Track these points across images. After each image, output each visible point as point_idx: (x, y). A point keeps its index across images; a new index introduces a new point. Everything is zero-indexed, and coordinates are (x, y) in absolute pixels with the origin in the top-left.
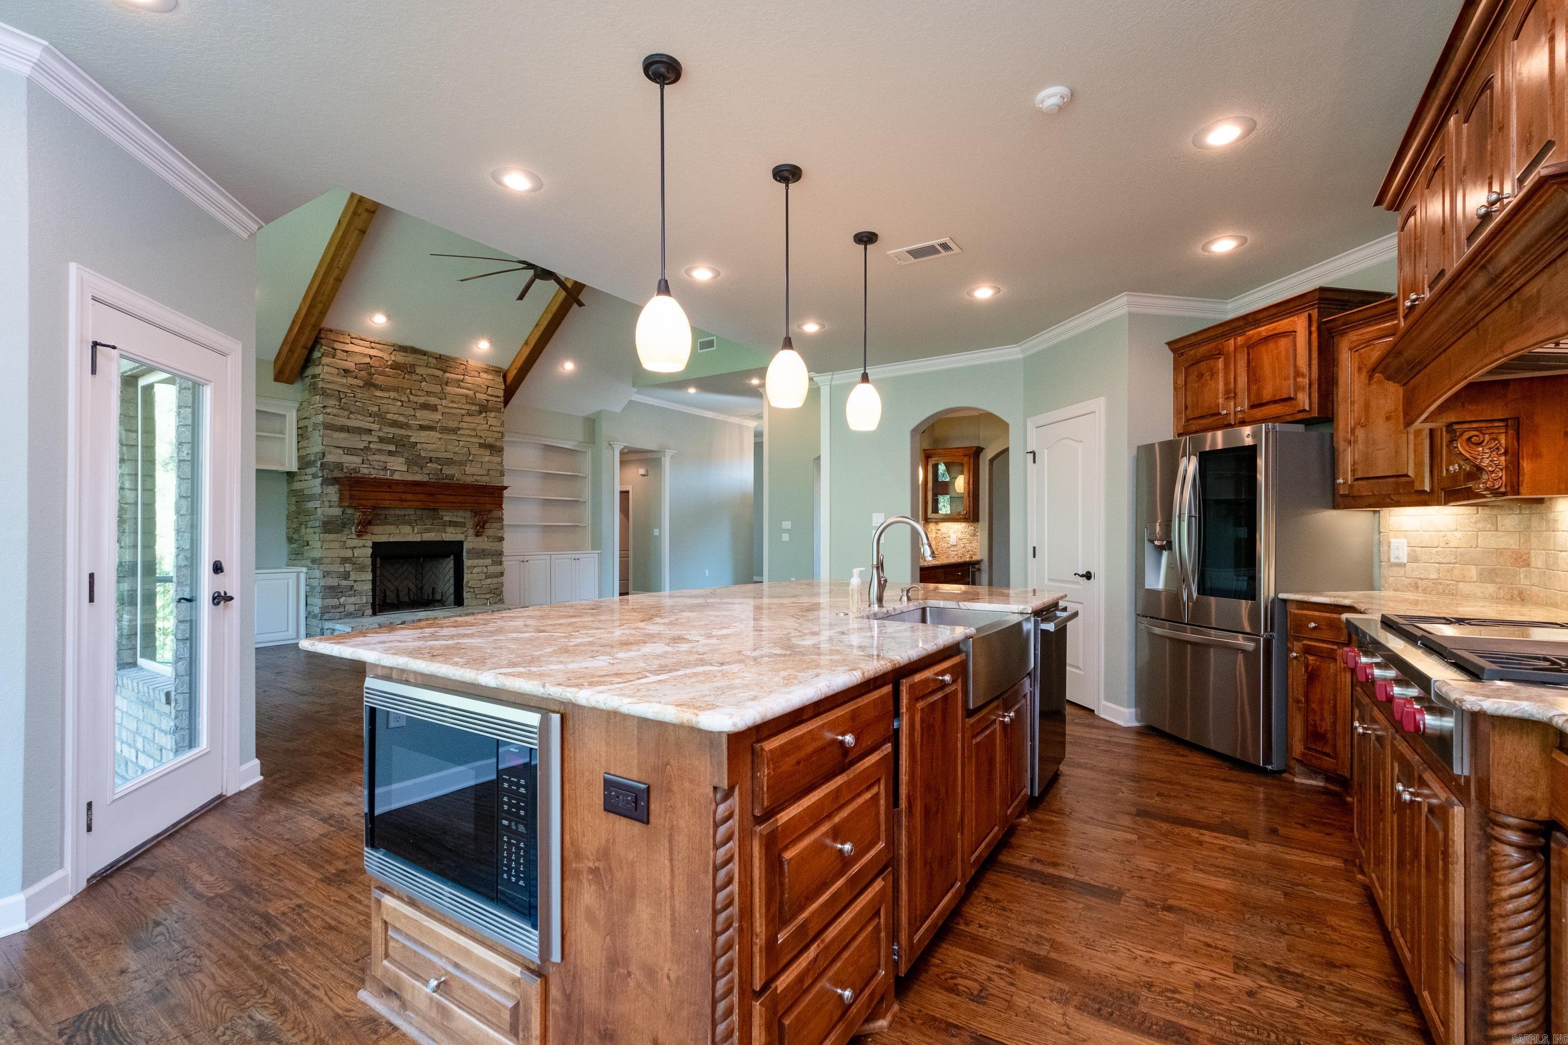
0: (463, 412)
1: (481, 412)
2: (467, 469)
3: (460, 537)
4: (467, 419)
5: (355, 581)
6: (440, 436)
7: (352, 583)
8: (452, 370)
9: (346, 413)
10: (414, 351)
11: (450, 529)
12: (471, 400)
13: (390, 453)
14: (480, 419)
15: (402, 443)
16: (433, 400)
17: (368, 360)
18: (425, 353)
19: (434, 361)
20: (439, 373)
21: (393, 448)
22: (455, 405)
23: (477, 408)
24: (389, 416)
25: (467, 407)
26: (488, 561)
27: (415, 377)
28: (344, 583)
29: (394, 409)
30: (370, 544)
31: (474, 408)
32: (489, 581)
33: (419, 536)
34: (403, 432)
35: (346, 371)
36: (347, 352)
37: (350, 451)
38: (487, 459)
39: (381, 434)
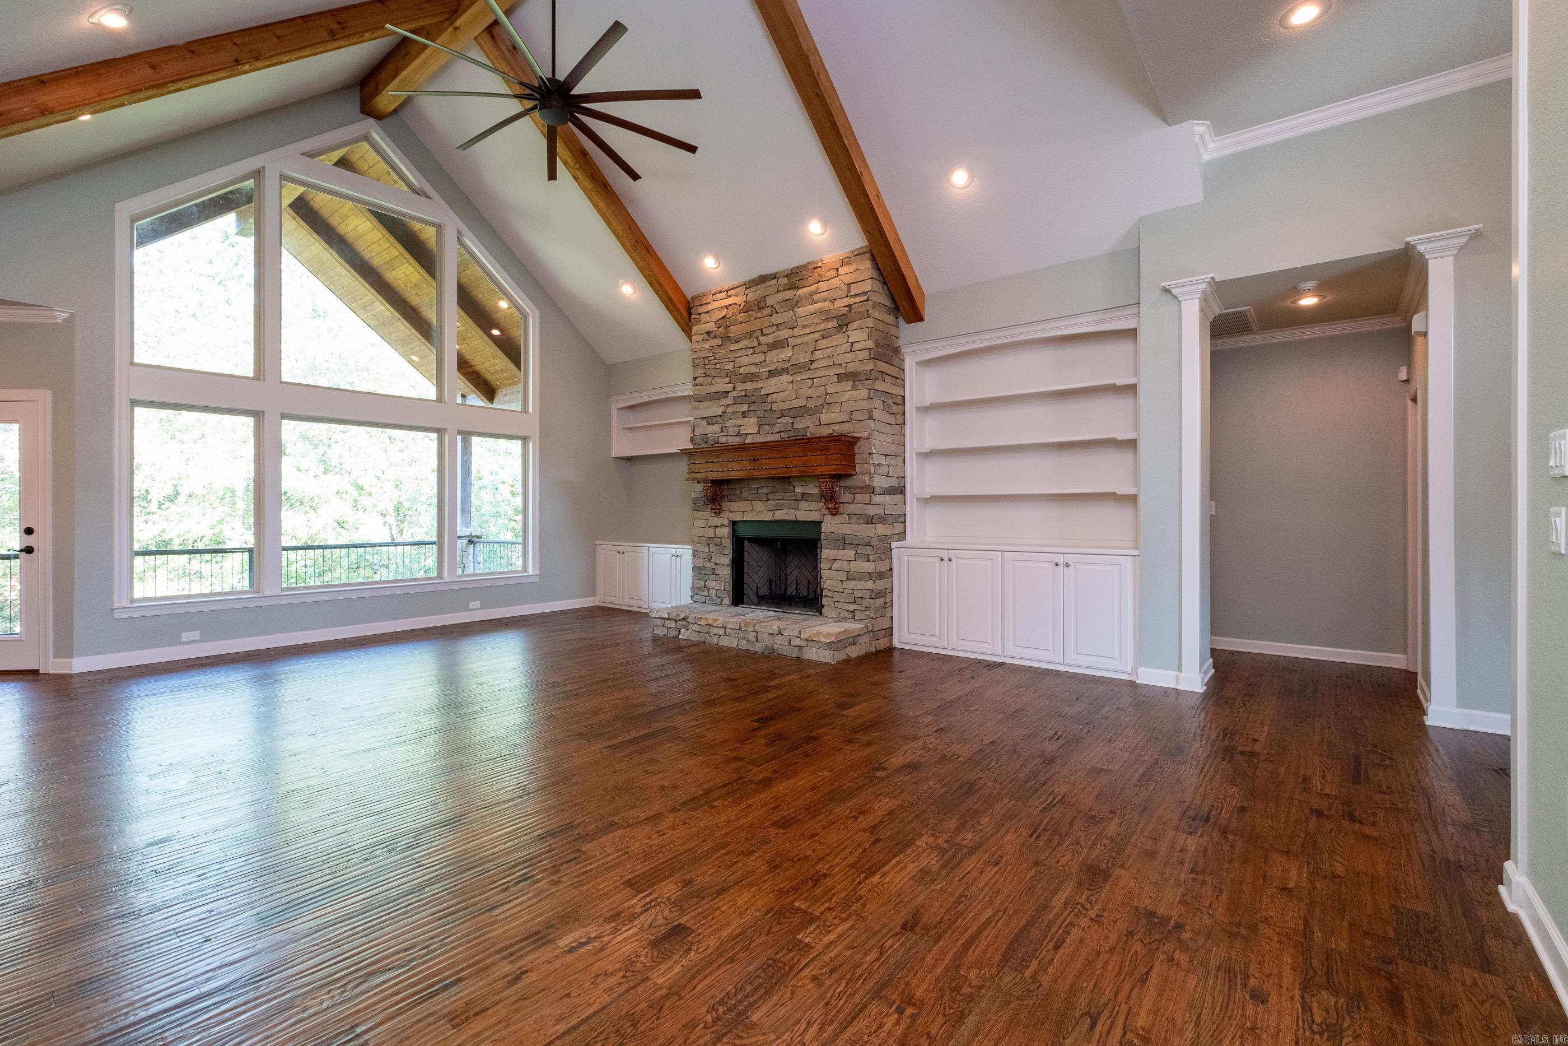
0: (817, 336)
1: (840, 326)
2: (823, 416)
3: (814, 517)
4: (822, 344)
5: (716, 564)
6: (790, 378)
7: (713, 566)
8: (804, 282)
9: (709, 379)
10: (763, 279)
11: (804, 505)
12: (827, 316)
13: (744, 414)
14: (839, 339)
15: (753, 399)
16: (785, 333)
17: (724, 313)
18: (774, 276)
19: (785, 281)
20: (789, 294)
21: (745, 408)
22: (808, 331)
23: (833, 324)
24: (742, 370)
25: (822, 327)
26: (850, 553)
27: (766, 312)
28: (708, 564)
29: (745, 361)
30: (726, 522)
31: (830, 325)
32: (852, 584)
33: (771, 513)
34: (755, 385)
35: (708, 333)
36: (708, 312)
37: (710, 420)
38: (847, 396)
39: (735, 394)
